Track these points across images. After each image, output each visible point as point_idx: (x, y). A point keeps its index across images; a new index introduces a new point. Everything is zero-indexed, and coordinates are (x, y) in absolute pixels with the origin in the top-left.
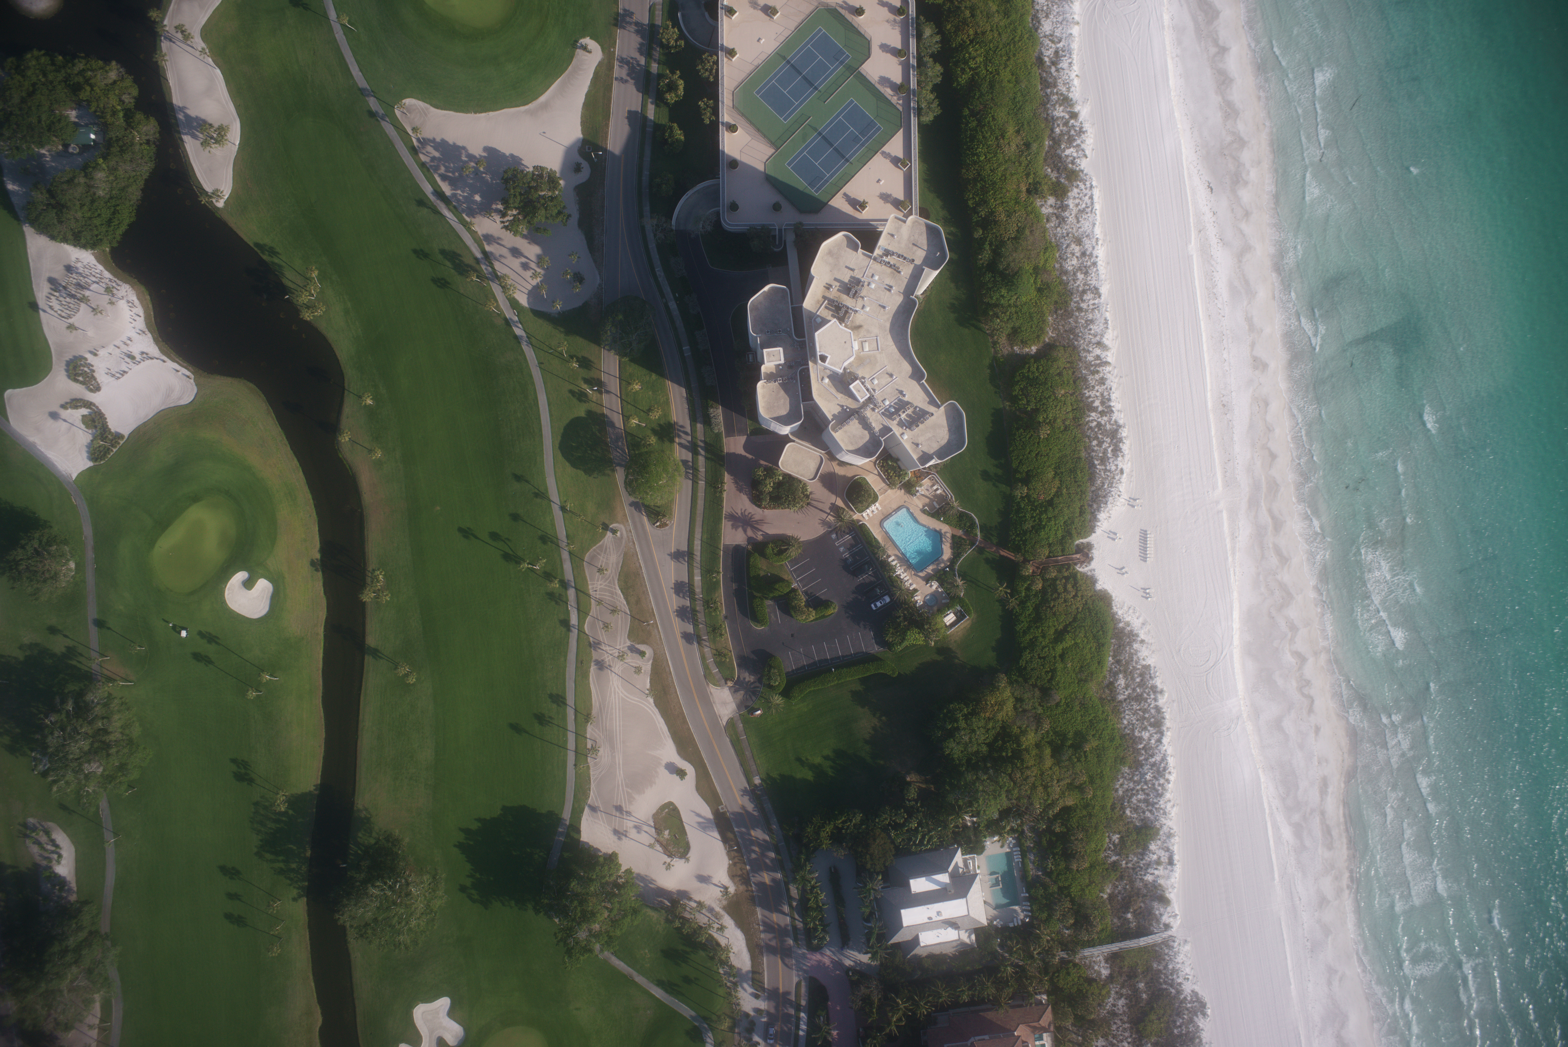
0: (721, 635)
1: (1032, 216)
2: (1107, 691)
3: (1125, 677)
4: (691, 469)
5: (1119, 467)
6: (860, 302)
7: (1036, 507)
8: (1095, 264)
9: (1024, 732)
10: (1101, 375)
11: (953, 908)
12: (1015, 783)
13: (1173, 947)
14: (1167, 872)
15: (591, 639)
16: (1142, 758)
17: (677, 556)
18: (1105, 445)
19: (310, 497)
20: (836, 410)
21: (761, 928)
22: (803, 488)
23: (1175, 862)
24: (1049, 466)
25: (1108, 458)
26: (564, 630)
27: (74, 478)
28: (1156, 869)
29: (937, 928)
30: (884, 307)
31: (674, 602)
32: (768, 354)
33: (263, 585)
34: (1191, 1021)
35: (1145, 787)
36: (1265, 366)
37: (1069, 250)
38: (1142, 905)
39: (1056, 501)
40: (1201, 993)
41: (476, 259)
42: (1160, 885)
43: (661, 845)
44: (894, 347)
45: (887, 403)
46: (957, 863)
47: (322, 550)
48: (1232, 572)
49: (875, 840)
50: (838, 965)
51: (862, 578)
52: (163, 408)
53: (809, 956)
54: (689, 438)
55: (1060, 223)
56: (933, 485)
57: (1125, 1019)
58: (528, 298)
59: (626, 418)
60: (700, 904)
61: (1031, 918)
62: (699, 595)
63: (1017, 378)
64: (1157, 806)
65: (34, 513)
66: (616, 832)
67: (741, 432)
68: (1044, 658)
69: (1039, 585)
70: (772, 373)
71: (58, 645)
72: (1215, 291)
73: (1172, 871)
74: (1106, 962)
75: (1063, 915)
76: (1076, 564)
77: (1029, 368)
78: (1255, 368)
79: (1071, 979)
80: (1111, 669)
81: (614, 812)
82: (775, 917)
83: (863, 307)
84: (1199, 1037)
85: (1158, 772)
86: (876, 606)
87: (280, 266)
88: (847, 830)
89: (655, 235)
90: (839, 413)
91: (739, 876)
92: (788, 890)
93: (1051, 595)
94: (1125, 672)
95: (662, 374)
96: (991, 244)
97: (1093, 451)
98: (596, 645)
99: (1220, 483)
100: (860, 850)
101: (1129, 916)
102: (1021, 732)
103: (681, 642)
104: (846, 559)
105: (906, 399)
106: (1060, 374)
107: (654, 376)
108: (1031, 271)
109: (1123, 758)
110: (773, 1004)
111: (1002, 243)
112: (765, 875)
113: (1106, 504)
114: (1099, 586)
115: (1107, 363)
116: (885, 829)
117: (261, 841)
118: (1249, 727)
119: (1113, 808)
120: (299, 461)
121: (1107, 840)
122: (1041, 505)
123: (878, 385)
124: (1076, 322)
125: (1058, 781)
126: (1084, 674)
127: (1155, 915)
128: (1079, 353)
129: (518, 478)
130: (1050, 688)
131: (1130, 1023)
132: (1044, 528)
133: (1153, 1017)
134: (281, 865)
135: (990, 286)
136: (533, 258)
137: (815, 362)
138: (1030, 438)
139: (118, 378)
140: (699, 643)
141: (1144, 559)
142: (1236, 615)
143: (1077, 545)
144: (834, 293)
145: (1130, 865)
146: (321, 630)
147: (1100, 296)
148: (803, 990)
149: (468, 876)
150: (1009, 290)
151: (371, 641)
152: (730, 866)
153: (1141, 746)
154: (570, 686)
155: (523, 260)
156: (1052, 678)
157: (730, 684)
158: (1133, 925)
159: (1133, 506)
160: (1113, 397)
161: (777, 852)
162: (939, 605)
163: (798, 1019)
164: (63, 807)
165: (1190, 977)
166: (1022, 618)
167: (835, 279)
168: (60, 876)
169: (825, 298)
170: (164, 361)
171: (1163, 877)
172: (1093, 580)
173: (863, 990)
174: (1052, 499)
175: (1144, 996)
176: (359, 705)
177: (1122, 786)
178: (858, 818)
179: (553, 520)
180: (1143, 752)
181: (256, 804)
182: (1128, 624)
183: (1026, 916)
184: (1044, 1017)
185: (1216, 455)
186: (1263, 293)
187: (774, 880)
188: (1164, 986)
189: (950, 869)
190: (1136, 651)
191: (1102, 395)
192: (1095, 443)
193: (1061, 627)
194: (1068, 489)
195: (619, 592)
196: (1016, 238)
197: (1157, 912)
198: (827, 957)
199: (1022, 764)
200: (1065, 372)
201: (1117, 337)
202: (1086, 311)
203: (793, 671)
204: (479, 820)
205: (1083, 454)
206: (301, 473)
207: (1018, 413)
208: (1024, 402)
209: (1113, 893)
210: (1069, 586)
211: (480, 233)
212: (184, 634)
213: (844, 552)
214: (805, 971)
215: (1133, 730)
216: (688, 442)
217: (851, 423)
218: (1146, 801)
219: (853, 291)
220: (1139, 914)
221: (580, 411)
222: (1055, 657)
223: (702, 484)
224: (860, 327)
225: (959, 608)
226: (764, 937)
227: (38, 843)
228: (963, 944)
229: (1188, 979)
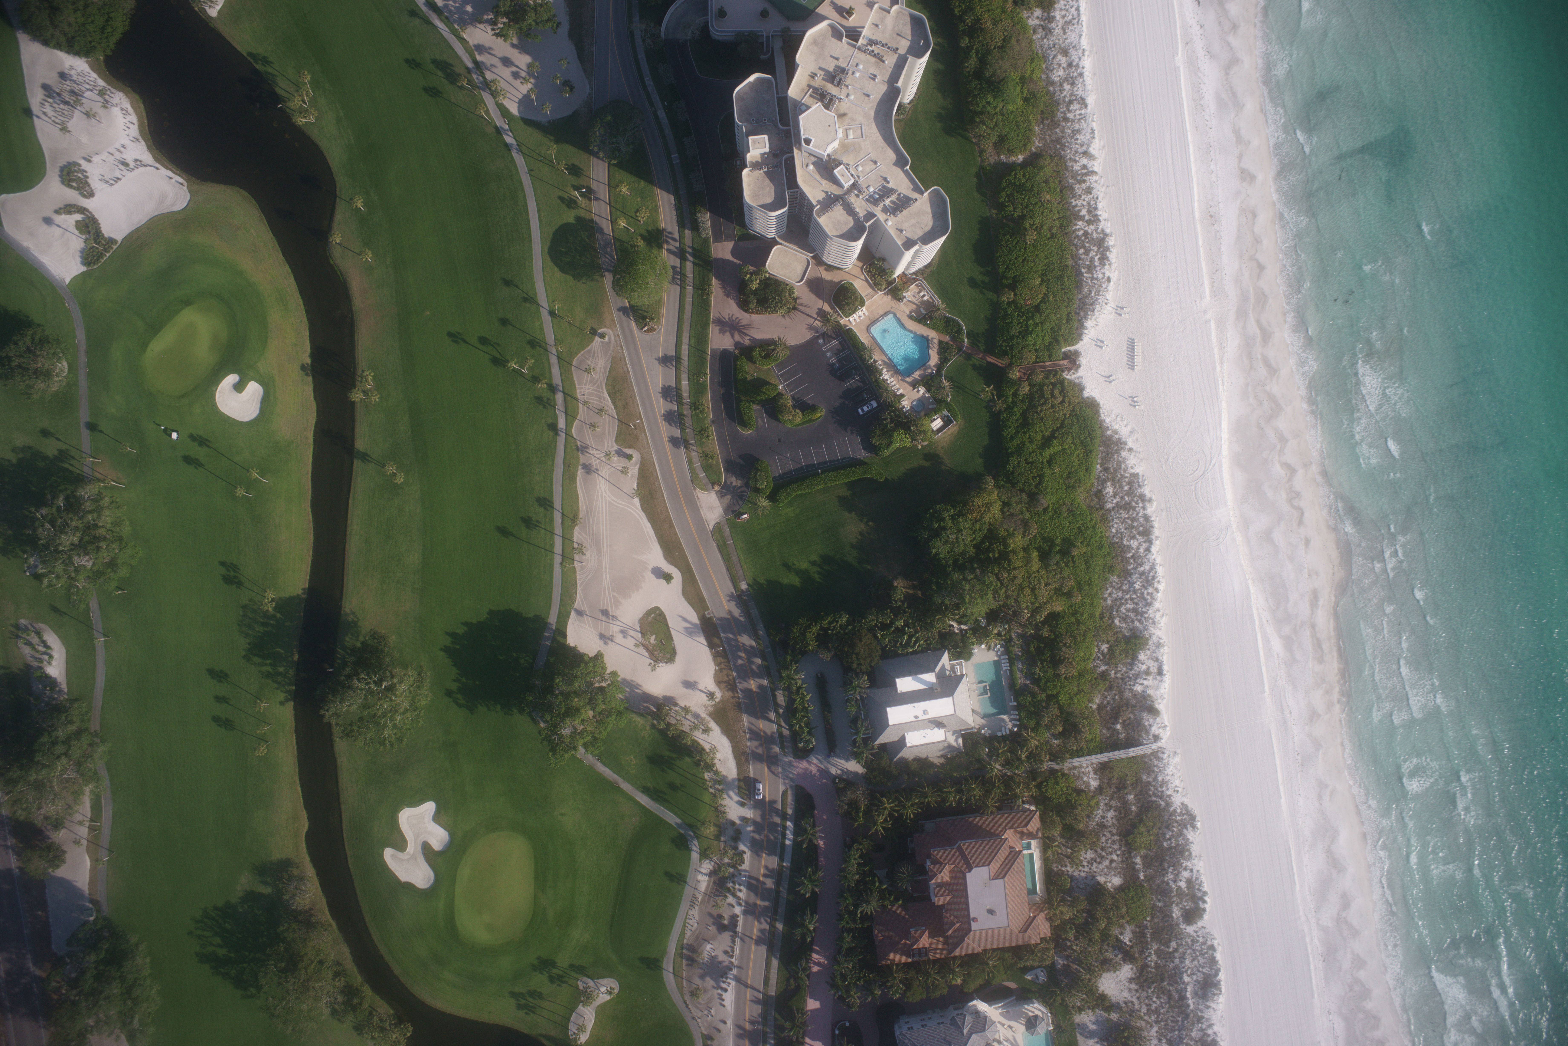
0: (708, 436)
1: (1018, 27)
2: (1095, 499)
3: (1113, 485)
4: (679, 276)
5: (1106, 276)
6: (844, 91)
7: (1023, 313)
8: (1081, 75)
9: (1011, 535)
10: (1088, 184)
11: (940, 707)
12: (1002, 584)
13: (1162, 759)
14: (1156, 682)
15: (579, 443)
16: (1130, 567)
17: (665, 360)
18: (1092, 254)
19: (301, 302)
20: (821, 196)
21: (748, 735)
22: (790, 290)
23: (1165, 672)
24: (1036, 272)
25: (1095, 267)
26: (552, 433)
27: (67, 282)
28: (1145, 679)
29: (924, 729)
30: (868, 96)
31: (661, 406)
32: (753, 141)
33: (254, 389)
34: (1181, 833)
35: (1134, 596)
36: (1253, 178)
37: (1055, 61)
38: (1131, 716)
39: (1043, 306)
40: (1191, 806)
41: (468, 69)
42: (1149, 696)
43: (647, 650)
44: (878, 134)
45: (871, 189)
46: (943, 665)
47: (313, 356)
48: (1220, 382)
49: (861, 640)
50: (825, 773)
51: (850, 383)
52: (156, 214)
53: (795, 764)
54: (677, 244)
55: (1046, 35)
56: (920, 292)
57: (1115, 831)
58: (519, 107)
59: (613, 221)
60: (686, 710)
61: (1020, 727)
62: (687, 399)
63: (1004, 185)
64: (1146, 615)
65: (28, 317)
66: (602, 637)
67: (729, 238)
68: (1031, 463)
69: (1026, 389)
70: (757, 162)
71: (50, 448)
72: (1202, 102)
73: (1161, 681)
74: (1095, 772)
75: (1051, 722)
76: (1063, 371)
77: (1015, 174)
78: (1243, 179)
79: (1059, 789)
80: (1099, 477)
81: (600, 617)
82: (762, 725)
83: (848, 95)
84: (1189, 850)
85: (1147, 581)
86: (863, 410)
87: (273, 75)
88: (832, 630)
89: (644, 41)
90: (823, 199)
91: (726, 682)
92: (774, 696)
93: (1039, 401)
94: (1113, 479)
95: (650, 181)
96: (977, 53)
97: (1080, 259)
98: (584, 449)
99: (1208, 293)
100: (846, 649)
101: (1118, 726)
102: (1009, 534)
103: (668, 446)
104: (834, 364)
105: (890, 185)
106: (1046, 182)
107: (643, 183)
108: (1018, 81)
109: (1112, 566)
110: (759, 812)
111: (989, 52)
112: (752, 682)
113: (1093, 311)
114: (1086, 394)
115: (1093, 173)
116: (872, 630)
117: (249, 644)
118: (1239, 538)
119: (1102, 617)
120: (290, 267)
121: (1096, 649)
122: (1028, 311)
123: (862, 172)
124: (1063, 132)
125: (1046, 585)
126: (1072, 480)
127: (1145, 726)
128: (1065, 162)
129: (507, 283)
130: (1038, 494)
131: (1119, 835)
132: (1031, 333)
133: (1142, 829)
134: (269, 669)
135: (976, 92)
136: (524, 67)
137: (800, 148)
138: (1016, 244)
139: (112, 185)
140: (686, 447)
141: (1132, 367)
142: (1225, 425)
143: (1065, 353)
144: (818, 82)
145: (1119, 675)
146: (311, 435)
147: (1086, 107)
148: (790, 799)
149: (454, 681)
150: (995, 97)
151: (360, 444)
152: (716, 672)
153: (1129, 555)
154: (557, 489)
155: (514, 69)
156: (1040, 483)
157: (717, 488)
158: (1122, 736)
159: (1120, 315)
160: (1100, 206)
161: (764, 658)
162: (926, 409)
163: (785, 828)
164: (55, 609)
165: (1180, 790)
166: (1009, 423)
167: (820, 68)
168: (51, 677)
169: (809, 86)
170: (158, 169)
171: (1153, 687)
172: (1080, 388)
173: (849, 795)
174: (1039, 304)
175: (1134, 808)
176: (347, 509)
177: (1110, 595)
178: (844, 619)
179: (541, 325)
180: (1132, 561)
181: (244, 607)
182: (1116, 432)
183: (1014, 726)
184: (1032, 823)
185: (1204, 265)
186: (1251, 105)
187: (761, 687)
188: (1154, 799)
189: (937, 669)
190: (1125, 459)
191: (1089, 204)
192: (1082, 251)
193: (1048, 433)
194: (1054, 296)
195: (607, 396)
196: (1002, 47)
197: (1146, 723)
198: (813, 765)
199: (1009, 565)
200: (1051, 180)
201: (1104, 147)
202: (1073, 121)
203: (780, 475)
204: (465, 624)
205: (1070, 263)
206: (292, 280)
207: (1004, 221)
208: (1011, 208)
209: (1102, 703)
210: (1056, 392)
211: (471, 43)
212: (174, 436)
213: (831, 358)
214: (792, 780)
215: (1121, 539)
216: (676, 248)
217: (835, 209)
218: (1135, 610)
219: (838, 79)
220: (1129, 724)
221: (569, 217)
222: (1042, 463)
223: (690, 289)
224: (844, 115)
225: (945, 412)
226: (751, 745)
227: (29, 644)
228: (950, 747)
229: (1178, 791)
